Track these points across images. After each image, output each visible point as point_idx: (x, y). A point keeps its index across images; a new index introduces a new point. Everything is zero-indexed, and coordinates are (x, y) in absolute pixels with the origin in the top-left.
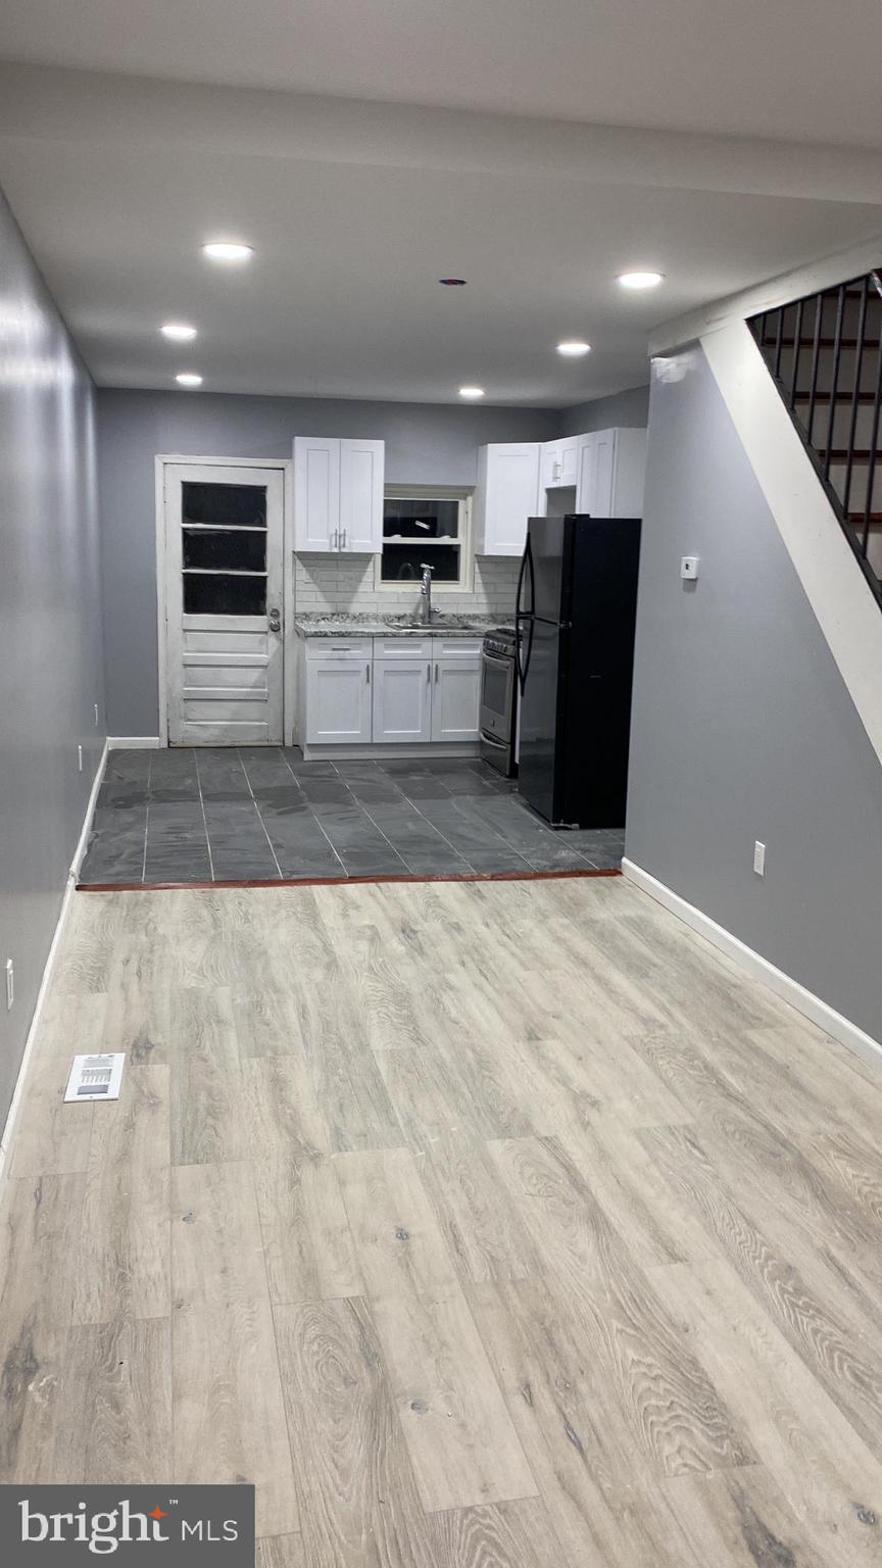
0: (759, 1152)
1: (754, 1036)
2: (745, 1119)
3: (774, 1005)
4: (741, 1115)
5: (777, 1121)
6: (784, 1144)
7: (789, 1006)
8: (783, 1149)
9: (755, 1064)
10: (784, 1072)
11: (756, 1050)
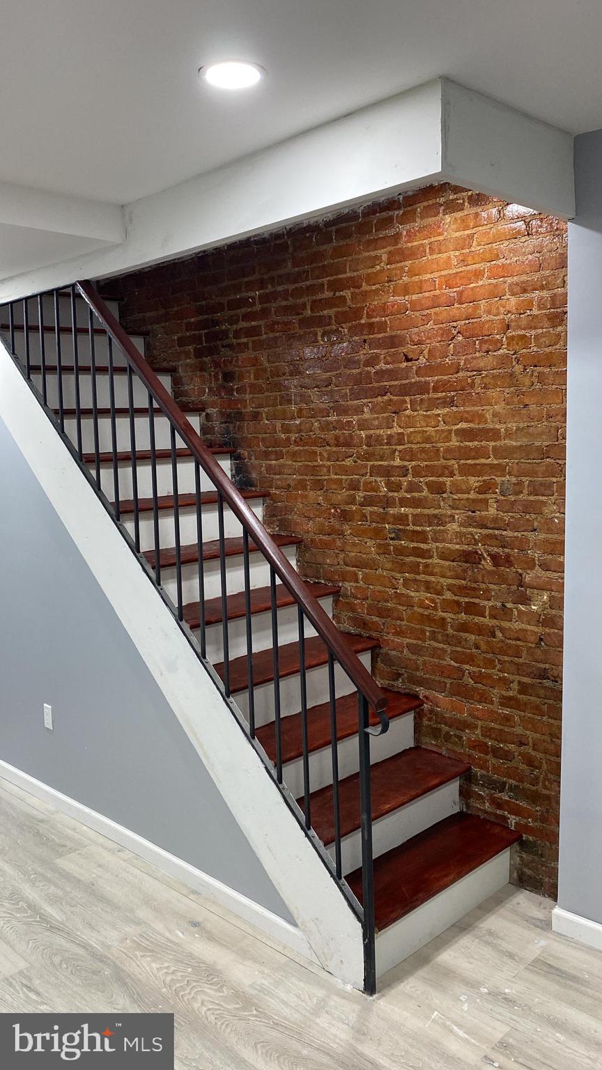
0: (83, 974)
1: (62, 863)
2: (68, 945)
3: (74, 830)
4: (63, 942)
5: (92, 939)
6: (102, 959)
7: (85, 828)
8: (101, 965)
9: (68, 889)
10: (90, 889)
11: (67, 877)
